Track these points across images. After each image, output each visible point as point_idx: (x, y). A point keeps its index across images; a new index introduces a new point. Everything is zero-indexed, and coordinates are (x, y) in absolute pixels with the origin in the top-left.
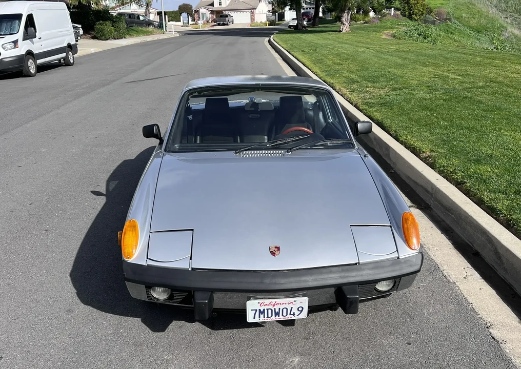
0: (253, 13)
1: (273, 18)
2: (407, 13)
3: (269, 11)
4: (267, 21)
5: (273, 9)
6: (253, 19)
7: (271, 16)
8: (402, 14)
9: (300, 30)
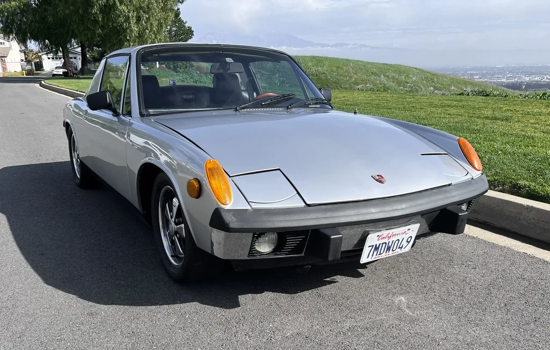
0: (3, 62)
1: (29, 67)
2: (172, 66)
3: (22, 60)
4: (23, 70)
5: (26, 58)
6: (4, 69)
7: (26, 66)
8: (167, 67)
9: (71, 76)
